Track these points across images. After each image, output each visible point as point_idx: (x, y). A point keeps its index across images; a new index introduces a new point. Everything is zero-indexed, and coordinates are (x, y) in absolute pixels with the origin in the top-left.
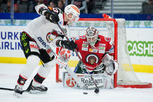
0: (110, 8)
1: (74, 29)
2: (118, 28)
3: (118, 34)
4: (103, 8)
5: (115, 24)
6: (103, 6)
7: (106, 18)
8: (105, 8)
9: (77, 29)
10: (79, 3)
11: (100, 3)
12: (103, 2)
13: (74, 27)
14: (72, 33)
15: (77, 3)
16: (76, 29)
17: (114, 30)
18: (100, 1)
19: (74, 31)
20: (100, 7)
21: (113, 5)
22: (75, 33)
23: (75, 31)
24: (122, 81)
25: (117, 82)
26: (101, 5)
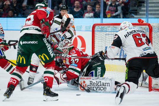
0: (145, 12)
1: (109, 34)
2: (153, 33)
3: (153, 39)
4: (138, 12)
5: (149, 28)
6: (138, 11)
7: (141, 23)
8: (141, 13)
9: (113, 34)
10: (114, 8)
11: (136, 8)
12: (138, 7)
13: (109, 32)
14: (107, 38)
15: (112, 8)
16: (111, 34)
17: (149, 34)
18: (135, 6)
19: (109, 36)
20: (135, 12)
21: (148, 10)
22: (111, 38)
23: (111, 36)
24: (157, 85)
25: (152, 86)
26: (137, 10)
